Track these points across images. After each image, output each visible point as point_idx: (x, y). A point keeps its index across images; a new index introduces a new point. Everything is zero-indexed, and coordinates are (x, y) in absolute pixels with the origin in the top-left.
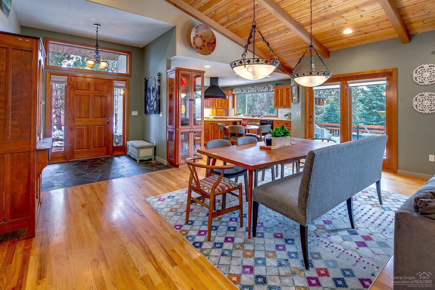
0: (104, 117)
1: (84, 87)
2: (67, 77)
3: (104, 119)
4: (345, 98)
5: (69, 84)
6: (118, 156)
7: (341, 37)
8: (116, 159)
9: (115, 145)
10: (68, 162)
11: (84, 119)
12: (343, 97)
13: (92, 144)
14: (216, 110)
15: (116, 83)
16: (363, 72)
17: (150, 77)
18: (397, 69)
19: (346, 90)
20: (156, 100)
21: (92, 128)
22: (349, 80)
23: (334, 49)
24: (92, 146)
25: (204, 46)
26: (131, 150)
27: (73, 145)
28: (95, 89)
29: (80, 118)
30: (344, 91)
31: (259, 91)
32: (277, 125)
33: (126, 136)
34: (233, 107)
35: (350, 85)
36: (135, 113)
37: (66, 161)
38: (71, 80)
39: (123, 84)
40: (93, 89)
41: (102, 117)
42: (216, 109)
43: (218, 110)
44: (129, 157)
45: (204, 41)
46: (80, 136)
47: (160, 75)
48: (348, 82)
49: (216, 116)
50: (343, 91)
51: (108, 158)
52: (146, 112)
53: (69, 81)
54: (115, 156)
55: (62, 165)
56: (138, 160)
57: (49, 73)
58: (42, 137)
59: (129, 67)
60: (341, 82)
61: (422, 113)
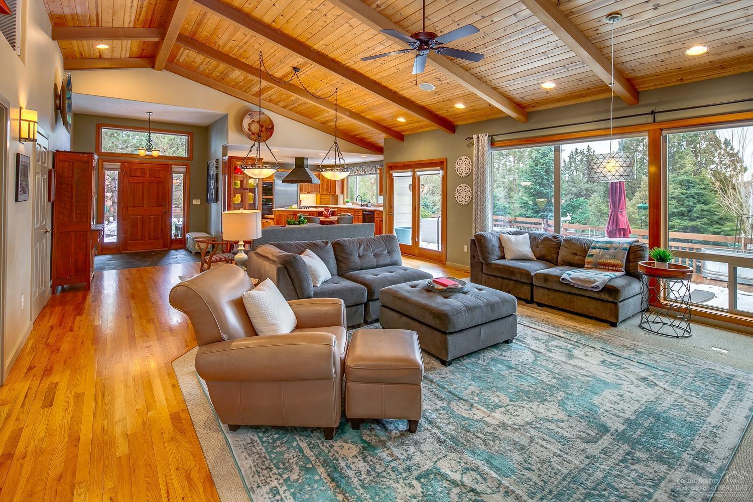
0: (161, 206)
1: (139, 174)
2: (120, 164)
3: (160, 208)
5: (122, 170)
6: (176, 249)
8: (173, 252)
9: (173, 238)
10: (121, 253)
11: (138, 208)
13: (147, 235)
14: (321, 197)
15: (175, 168)
17: (210, 162)
18: (446, 159)
19: (416, 179)
20: (214, 188)
21: (147, 219)
24: (147, 238)
25: (262, 131)
26: (189, 244)
27: (127, 236)
28: (151, 176)
29: (134, 207)
31: (367, 173)
32: (377, 216)
33: (186, 228)
34: (342, 192)
36: (196, 202)
37: (118, 252)
38: (124, 166)
39: (183, 169)
40: (148, 175)
41: (159, 206)
42: (321, 195)
43: (323, 197)
44: (187, 250)
45: (262, 126)
46: (134, 226)
47: (217, 162)
48: (416, 170)
49: (321, 204)
51: (165, 251)
52: (207, 201)
53: (122, 168)
54: (172, 249)
55: (114, 256)
56: (193, 252)
57: (102, 160)
58: (95, 223)
59: (190, 149)
60: (411, 169)
61: (460, 204)
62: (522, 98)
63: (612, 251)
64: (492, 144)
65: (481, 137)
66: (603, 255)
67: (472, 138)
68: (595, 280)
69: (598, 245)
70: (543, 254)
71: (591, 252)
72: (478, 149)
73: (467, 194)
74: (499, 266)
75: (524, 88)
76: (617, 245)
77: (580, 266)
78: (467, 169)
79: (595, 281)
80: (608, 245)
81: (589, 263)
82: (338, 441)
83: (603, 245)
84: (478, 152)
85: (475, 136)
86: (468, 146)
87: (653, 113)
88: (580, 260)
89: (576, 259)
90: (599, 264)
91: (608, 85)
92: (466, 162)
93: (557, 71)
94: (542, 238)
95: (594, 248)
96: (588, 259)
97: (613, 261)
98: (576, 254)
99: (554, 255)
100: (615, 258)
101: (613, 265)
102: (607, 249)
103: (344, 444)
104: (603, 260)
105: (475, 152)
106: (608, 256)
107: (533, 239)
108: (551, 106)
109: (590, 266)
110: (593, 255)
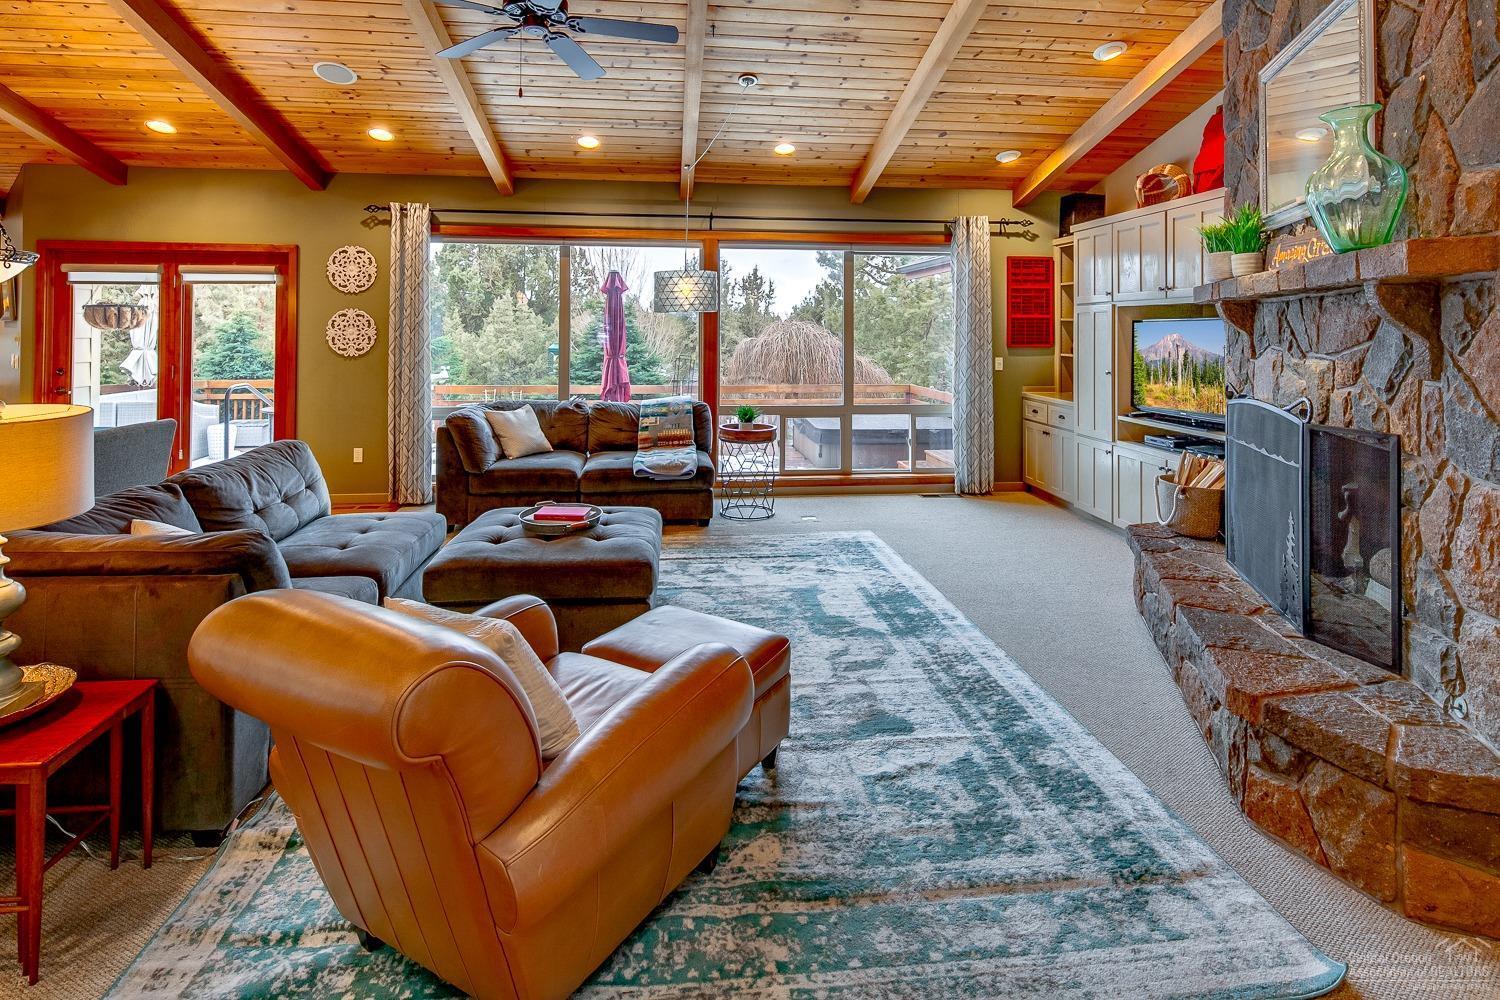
4: (172, 314)
7: (145, 137)
12: (168, 311)
16: (222, 245)
18: (297, 247)
19: (177, 291)
22: (185, 263)
23: (139, 163)
30: (172, 293)
35: (187, 278)
48: (181, 267)
50: (168, 293)
60: (162, 265)
61: (342, 356)
62: (527, 151)
63: (672, 417)
64: (435, 227)
65: (413, 211)
66: (662, 425)
67: (389, 209)
68: (682, 463)
69: (649, 410)
70: (564, 438)
71: (644, 422)
72: (403, 235)
73: (363, 332)
74: (510, 473)
75: (546, 135)
76: (676, 408)
77: (631, 447)
78: (362, 275)
79: (684, 465)
80: (664, 410)
81: (645, 440)
82: (731, 857)
83: (656, 410)
84: (403, 243)
85: (395, 206)
86: (364, 223)
87: (711, 217)
88: (628, 439)
89: (622, 437)
90: (660, 439)
91: (683, 163)
92: (359, 260)
93: (621, 124)
94: (555, 409)
95: (646, 416)
96: (642, 435)
97: (678, 432)
98: (620, 430)
99: (583, 437)
100: (679, 426)
101: (676, 438)
102: (664, 415)
103: (746, 851)
104: (664, 433)
105: (395, 239)
106: (670, 426)
107: (541, 412)
108: (562, 176)
109: (647, 445)
110: (647, 427)
